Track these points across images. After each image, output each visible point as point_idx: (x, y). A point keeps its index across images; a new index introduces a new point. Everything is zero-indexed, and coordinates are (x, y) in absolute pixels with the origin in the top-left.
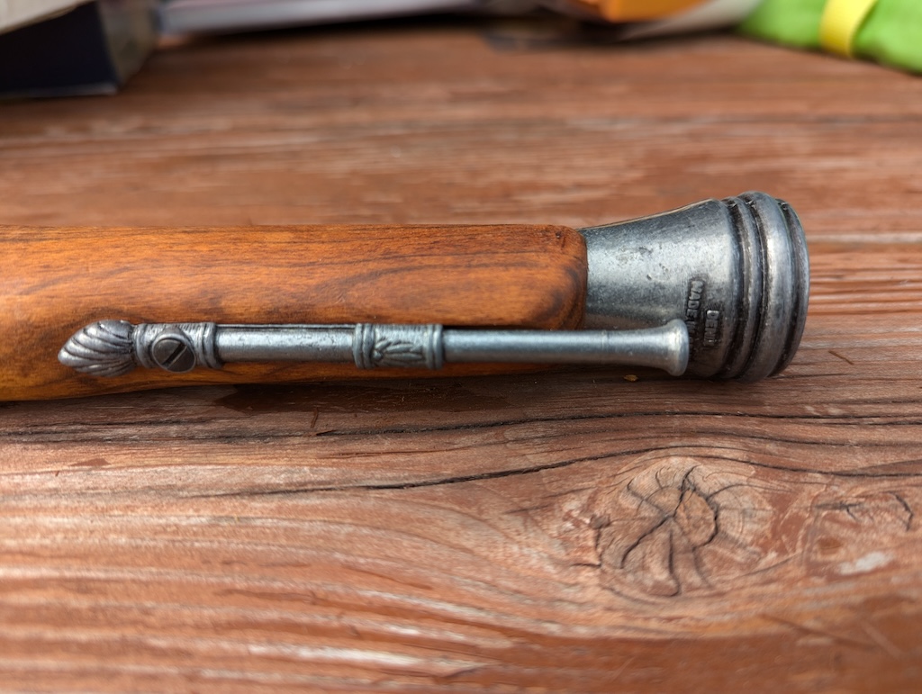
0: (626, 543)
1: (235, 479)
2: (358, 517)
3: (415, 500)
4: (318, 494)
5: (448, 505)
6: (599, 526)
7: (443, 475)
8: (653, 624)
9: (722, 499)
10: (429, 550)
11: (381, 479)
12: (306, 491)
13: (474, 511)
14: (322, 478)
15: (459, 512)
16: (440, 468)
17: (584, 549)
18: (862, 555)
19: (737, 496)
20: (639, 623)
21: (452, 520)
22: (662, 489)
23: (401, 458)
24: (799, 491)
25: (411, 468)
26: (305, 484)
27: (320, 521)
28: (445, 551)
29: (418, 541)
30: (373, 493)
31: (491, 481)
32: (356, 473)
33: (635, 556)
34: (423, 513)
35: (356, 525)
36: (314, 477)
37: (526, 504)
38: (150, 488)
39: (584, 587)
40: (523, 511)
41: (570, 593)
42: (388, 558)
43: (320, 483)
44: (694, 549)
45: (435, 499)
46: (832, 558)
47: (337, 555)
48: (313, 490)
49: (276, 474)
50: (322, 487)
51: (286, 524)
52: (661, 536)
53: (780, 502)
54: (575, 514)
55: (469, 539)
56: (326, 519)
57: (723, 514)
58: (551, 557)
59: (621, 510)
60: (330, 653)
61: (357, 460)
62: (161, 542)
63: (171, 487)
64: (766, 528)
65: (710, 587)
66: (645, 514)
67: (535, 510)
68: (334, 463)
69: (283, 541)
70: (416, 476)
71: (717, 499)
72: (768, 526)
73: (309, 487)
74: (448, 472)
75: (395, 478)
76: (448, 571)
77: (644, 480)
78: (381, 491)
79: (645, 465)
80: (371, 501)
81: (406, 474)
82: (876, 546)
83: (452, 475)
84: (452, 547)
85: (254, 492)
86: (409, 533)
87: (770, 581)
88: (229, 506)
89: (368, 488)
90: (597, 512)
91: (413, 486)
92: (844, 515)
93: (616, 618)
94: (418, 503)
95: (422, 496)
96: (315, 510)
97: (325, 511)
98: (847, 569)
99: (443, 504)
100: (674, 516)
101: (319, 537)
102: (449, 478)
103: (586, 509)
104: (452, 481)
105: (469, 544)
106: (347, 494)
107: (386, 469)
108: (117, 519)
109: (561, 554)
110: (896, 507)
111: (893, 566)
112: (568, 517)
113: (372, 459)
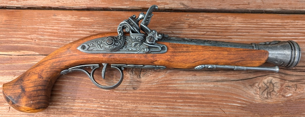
0: (262, 91)
1: (214, 79)
2: (231, 86)
6: (260, 88)
8: (264, 102)
9: (275, 85)
10: (240, 91)
13: (245, 85)
14: (225, 79)
17: (258, 92)
18: (289, 94)
19: (277, 84)
20: (263, 102)
21: (242, 86)
22: (268, 83)
24: (285, 84)
26: (223, 80)
28: (242, 91)
29: (239, 90)
30: (232, 82)
31: (246, 80)
32: (230, 78)
33: (263, 93)
34: (239, 85)
37: (251, 84)
38: (204, 80)
39: (257, 97)
40: (251, 86)
41: (256, 98)
42: (236, 92)
43: (225, 80)
44: (270, 92)
46: (285, 94)
47: (230, 92)
49: (219, 78)
51: (223, 87)
52: (267, 90)
53: (282, 85)
54: (257, 86)
55: (245, 90)
57: (275, 87)
58: (254, 93)
59: (262, 86)
60: (232, 104)
61: (229, 75)
62: (209, 89)
63: (207, 80)
64: (279, 90)
65: (271, 98)
66: (265, 87)
67: (252, 85)
69: (223, 89)
71: (274, 85)
72: (279, 89)
73: (224, 80)
74: (241, 79)
75: (234, 79)
76: (243, 94)
77: (265, 81)
79: (266, 78)
80: (232, 83)
82: (291, 93)
84: (243, 91)
85: (218, 81)
86: (238, 88)
87: (278, 97)
88: (215, 83)
90: (259, 86)
92: (289, 88)
93: (261, 101)
95: (238, 82)
96: (226, 84)
97: (227, 85)
98: (286, 96)
100: (269, 87)
101: (227, 89)
103: (258, 85)
104: (241, 80)
105: (244, 90)
108: (202, 85)
109: (255, 92)
110: (295, 87)
111: (292, 96)
112: (256, 87)
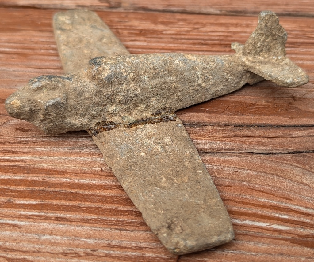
3: (277, 161)
4: (228, 155)
5: (294, 164)
7: (289, 149)
11: (258, 150)
12: (221, 153)
15: (300, 168)
16: (288, 146)
23: (266, 140)
25: (272, 145)
27: (233, 167)
35: (251, 170)
36: (224, 147)
45: (287, 161)
48: (225, 153)
50: (229, 151)
56: (235, 166)
68: (232, 140)
70: (276, 149)
78: (259, 155)
81: (270, 148)
83: (294, 150)
89: (253, 153)
91: (275, 154)
94: (279, 162)
99: (291, 163)
102: (293, 151)
106: (243, 155)
107: (260, 145)
113: (251, 140)
